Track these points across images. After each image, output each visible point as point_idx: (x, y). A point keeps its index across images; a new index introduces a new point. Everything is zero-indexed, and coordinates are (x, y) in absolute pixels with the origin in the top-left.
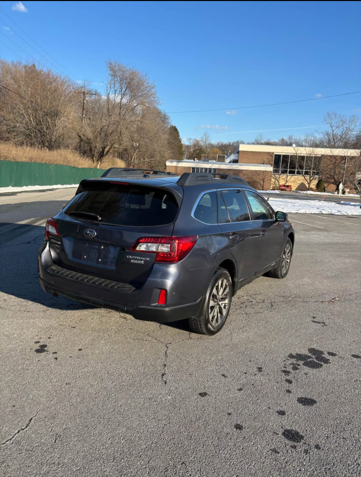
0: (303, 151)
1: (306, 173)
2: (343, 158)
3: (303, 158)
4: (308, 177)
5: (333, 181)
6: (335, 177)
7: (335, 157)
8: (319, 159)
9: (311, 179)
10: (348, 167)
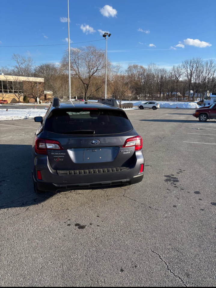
0: (11, 78)
1: (15, 92)
2: (36, 83)
3: (11, 82)
4: (17, 94)
5: (32, 96)
6: (33, 94)
7: (31, 82)
8: (22, 83)
9: (20, 95)
10: (39, 88)
